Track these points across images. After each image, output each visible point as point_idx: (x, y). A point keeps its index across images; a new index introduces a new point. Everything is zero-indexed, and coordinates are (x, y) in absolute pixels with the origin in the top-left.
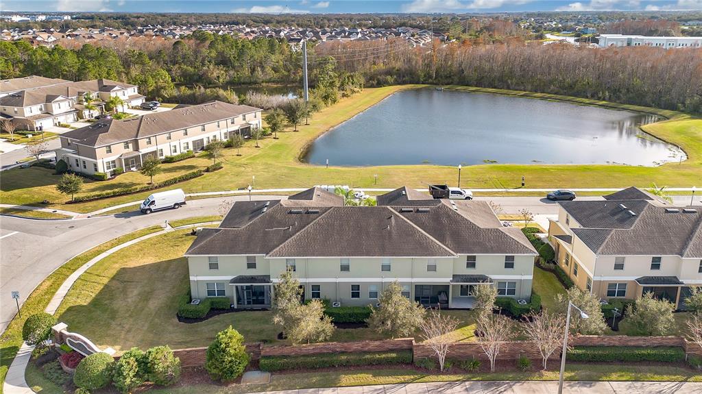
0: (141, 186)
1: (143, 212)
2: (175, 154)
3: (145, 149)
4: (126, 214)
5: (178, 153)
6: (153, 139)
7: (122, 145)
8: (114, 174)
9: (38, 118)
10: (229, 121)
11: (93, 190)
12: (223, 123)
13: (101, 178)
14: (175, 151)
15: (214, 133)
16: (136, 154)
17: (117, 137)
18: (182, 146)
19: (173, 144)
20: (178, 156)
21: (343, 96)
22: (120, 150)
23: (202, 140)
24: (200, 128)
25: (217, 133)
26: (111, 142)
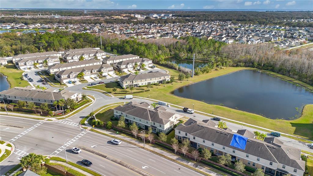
0: (129, 92)
1: (124, 99)
2: (142, 85)
3: (134, 83)
4: (121, 98)
5: (143, 85)
6: (137, 81)
7: (130, 82)
8: (126, 88)
9: (124, 68)
10: (159, 78)
11: (120, 91)
12: (157, 78)
13: (123, 89)
14: (142, 84)
15: (154, 81)
16: (132, 84)
17: (129, 80)
18: (145, 83)
19: (142, 83)
20: (143, 86)
21: (215, 70)
22: (129, 83)
23: (150, 82)
24: (150, 79)
25: (155, 81)
26: (127, 81)
